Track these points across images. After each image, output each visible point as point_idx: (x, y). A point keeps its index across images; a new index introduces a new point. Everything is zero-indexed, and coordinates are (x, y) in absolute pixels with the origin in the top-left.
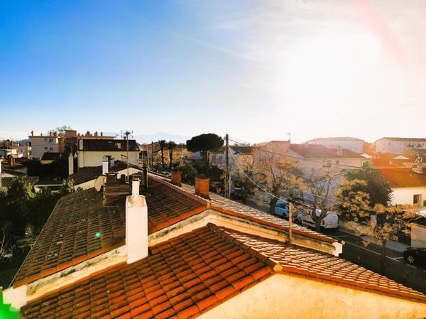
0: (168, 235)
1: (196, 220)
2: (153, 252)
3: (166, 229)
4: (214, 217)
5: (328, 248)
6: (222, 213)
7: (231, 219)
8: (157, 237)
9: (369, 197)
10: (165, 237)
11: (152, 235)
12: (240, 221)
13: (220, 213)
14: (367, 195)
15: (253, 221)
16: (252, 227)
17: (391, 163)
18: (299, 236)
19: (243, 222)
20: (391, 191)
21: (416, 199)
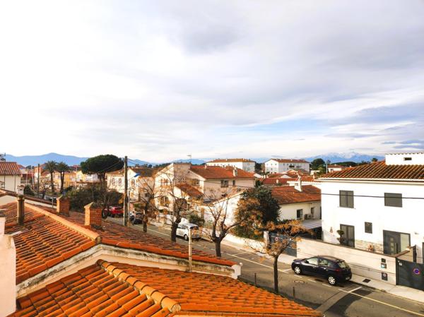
0: (46, 280)
1: (83, 259)
2: (23, 304)
3: (43, 273)
4: (106, 252)
5: (228, 272)
6: (116, 246)
7: (127, 253)
8: (30, 285)
9: (261, 216)
10: (41, 283)
11: (23, 283)
12: (137, 254)
13: (113, 248)
14: (260, 214)
15: (151, 252)
16: (150, 259)
17: (277, 181)
18: (200, 263)
19: (140, 254)
20: (279, 208)
21: (299, 212)
